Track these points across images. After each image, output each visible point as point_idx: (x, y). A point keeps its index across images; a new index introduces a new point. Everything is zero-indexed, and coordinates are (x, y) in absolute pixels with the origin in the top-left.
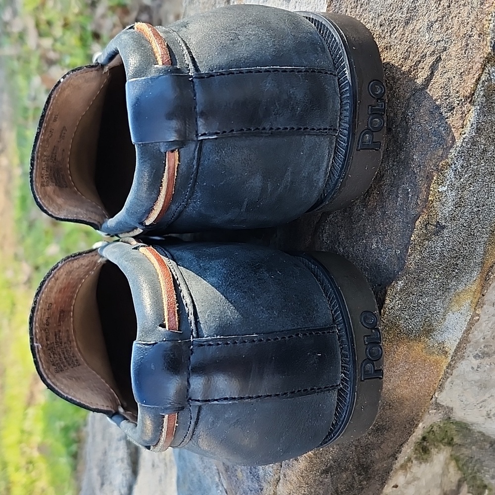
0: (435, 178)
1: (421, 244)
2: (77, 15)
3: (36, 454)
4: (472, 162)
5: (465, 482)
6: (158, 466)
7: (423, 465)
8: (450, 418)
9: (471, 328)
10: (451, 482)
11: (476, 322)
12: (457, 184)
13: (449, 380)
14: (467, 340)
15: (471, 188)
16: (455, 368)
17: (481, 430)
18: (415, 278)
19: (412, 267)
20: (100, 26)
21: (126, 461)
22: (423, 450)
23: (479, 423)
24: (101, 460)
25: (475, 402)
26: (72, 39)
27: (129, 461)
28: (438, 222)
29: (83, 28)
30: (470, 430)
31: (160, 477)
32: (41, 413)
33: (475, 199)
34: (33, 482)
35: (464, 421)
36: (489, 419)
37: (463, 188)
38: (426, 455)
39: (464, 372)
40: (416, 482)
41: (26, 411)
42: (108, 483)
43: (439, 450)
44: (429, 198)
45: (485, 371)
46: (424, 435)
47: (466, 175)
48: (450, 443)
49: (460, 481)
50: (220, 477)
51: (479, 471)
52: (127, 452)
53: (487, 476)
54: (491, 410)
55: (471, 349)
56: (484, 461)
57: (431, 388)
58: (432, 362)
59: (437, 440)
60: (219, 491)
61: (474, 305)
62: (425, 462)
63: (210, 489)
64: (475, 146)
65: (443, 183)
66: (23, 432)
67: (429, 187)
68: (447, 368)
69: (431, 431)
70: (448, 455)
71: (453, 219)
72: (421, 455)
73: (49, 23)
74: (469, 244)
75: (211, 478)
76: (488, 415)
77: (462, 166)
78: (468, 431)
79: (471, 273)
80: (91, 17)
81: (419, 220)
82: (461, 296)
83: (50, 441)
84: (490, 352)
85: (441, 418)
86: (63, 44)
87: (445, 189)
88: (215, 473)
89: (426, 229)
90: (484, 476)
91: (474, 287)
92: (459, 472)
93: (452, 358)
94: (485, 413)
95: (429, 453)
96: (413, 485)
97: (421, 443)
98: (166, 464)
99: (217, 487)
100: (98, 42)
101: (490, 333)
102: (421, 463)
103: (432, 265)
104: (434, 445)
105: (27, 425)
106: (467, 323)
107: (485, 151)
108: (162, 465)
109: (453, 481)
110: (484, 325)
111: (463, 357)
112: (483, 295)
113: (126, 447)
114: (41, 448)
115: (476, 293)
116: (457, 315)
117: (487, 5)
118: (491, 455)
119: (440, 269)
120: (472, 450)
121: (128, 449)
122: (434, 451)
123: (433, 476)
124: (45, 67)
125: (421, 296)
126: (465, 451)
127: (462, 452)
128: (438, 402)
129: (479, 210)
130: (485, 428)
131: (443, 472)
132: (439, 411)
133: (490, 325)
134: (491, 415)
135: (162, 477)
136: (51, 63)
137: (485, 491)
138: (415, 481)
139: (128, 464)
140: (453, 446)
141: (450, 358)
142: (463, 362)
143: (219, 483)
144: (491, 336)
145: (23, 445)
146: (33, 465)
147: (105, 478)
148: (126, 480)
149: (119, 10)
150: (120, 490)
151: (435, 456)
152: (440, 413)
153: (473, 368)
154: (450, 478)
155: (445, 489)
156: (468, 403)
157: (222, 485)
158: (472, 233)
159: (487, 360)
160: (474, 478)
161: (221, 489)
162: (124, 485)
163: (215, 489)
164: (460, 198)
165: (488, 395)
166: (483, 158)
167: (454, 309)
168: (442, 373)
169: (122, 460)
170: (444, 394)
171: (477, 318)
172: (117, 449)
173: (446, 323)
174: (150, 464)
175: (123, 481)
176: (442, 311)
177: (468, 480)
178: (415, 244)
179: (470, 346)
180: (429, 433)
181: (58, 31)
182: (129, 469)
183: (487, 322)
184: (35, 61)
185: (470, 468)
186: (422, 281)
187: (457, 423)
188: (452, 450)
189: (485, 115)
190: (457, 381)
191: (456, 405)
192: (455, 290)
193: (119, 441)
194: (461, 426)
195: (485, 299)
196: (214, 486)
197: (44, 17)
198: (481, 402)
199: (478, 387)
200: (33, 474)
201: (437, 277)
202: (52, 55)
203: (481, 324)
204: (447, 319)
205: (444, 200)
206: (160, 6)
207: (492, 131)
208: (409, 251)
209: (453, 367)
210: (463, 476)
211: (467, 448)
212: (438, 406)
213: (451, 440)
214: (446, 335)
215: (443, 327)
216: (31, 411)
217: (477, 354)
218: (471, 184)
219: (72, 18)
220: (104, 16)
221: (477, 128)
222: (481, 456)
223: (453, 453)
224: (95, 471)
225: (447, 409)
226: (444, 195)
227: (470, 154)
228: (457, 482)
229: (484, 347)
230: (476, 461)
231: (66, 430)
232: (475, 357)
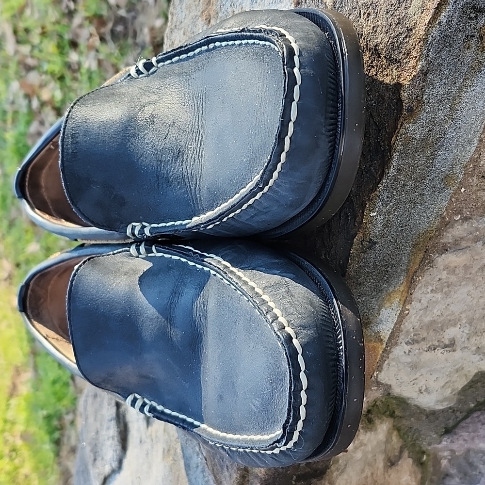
0: (367, 206)
1: (358, 256)
2: (54, 23)
3: (19, 443)
4: (395, 193)
5: (406, 449)
6: (145, 442)
7: (368, 434)
8: (389, 394)
9: (403, 320)
10: (395, 448)
11: (407, 315)
12: (385, 210)
13: (386, 362)
14: (399, 330)
15: (396, 213)
16: (391, 353)
17: (416, 404)
18: (354, 282)
19: (352, 274)
20: (77, 35)
21: (116, 439)
22: (368, 421)
23: (413, 397)
24: (93, 439)
25: (408, 380)
26: (50, 46)
27: (119, 438)
28: (371, 239)
29: (61, 36)
30: (408, 404)
31: (147, 451)
32: (23, 403)
33: (399, 221)
34: (16, 469)
35: (401, 396)
36: (421, 394)
37: (389, 213)
38: (371, 425)
39: (398, 356)
40: (363, 448)
41: (9, 402)
42: (100, 458)
43: (382, 421)
44: (364, 221)
45: (415, 355)
46: (370, 408)
47: (391, 204)
48: (392, 415)
49: (401, 448)
50: (200, 447)
51: (417, 439)
52: (117, 431)
53: (424, 443)
54: (422, 387)
55: (403, 337)
56: (421, 431)
57: (371, 369)
58: (370, 348)
59: (380, 413)
60: (199, 459)
61: (402, 302)
62: (370, 431)
63: (191, 458)
64: (397, 182)
65: (373, 209)
66: (6, 421)
67: (363, 212)
68: (383, 352)
69: (375, 405)
70: (391, 426)
71: (382, 236)
72: (367, 425)
73: (27, 31)
74: (396, 255)
75: (192, 448)
76: (420, 390)
77: (388, 197)
78: (406, 405)
79: (399, 278)
80: (69, 26)
81: (356, 238)
82: (392, 295)
83: (33, 429)
84: (419, 340)
85: (381, 394)
86: (41, 51)
87: (375, 214)
88: (196, 444)
89: (362, 244)
90: (422, 443)
91: (402, 288)
92: (401, 440)
93: (386, 344)
94: (417, 390)
95: (373, 424)
96: (361, 450)
97: (366, 415)
98: (152, 440)
99: (198, 455)
100: (75, 51)
101: (418, 323)
102: (366, 432)
103: (368, 272)
104: (378, 417)
105: (10, 415)
106: (397, 316)
107: (405, 185)
108: (148, 441)
109: (396, 448)
110: (413, 317)
111: (396, 344)
112: (411, 294)
113: (116, 426)
114: (24, 437)
115: (404, 293)
116: (389, 310)
117: (402, 79)
118: (427, 425)
119: (374, 275)
120: (411, 421)
121: (118, 428)
122: (377, 422)
123: (378, 443)
124: (23, 73)
125: (359, 296)
126: (405, 423)
127: (403, 423)
128: (378, 380)
129: (403, 230)
130: (418, 401)
131: (387, 440)
132: (380, 388)
133: (418, 318)
134: (422, 391)
135: (149, 452)
136: (29, 69)
137: (424, 457)
138: (362, 446)
139: (118, 441)
140: (395, 418)
141: (385, 344)
142: (397, 348)
143: (199, 452)
144: (419, 326)
145: (6, 434)
146: (16, 453)
147: (97, 454)
148: (117, 455)
149: (95, 21)
150: (111, 464)
151: (378, 426)
152: (381, 389)
153: (405, 352)
154: (393, 446)
155: (389, 455)
156: (403, 381)
157: (202, 454)
158: (398, 247)
159: (416, 346)
160: (414, 445)
161: (201, 457)
162: (115, 460)
163: (196, 457)
164: (387, 221)
165: (418, 374)
166: (404, 191)
167: (386, 306)
168: (379, 356)
169: (113, 438)
170: (383, 373)
171: (407, 312)
172: (108, 428)
173: (380, 317)
174: (138, 441)
175: (114, 456)
176: (377, 307)
177: (408, 447)
178: (354, 256)
179: (402, 334)
180: (373, 406)
181: (36, 39)
182: (119, 445)
183: (415, 315)
184: (13, 67)
185: (410, 437)
186: (360, 284)
187: (396, 398)
188: (394, 422)
189: (403, 159)
190: (393, 363)
191: (393, 382)
192: (386, 291)
193: (110, 421)
194: (400, 401)
195: (413, 297)
196: (195, 455)
197: (22, 25)
198: (414, 380)
199: (410, 367)
200: (17, 461)
201: (372, 281)
202: (30, 62)
203: (410, 317)
204: (381, 313)
205: (375, 222)
206: (134, 18)
207: (409, 171)
208: (349, 261)
209: (389, 351)
210: (404, 443)
211: (406, 419)
212: (378, 384)
213: (393, 413)
214: (380, 326)
215: (378, 320)
216: (13, 402)
217: (408, 341)
218: (395, 210)
219: (49, 28)
220: (81, 26)
221: (398, 169)
222: (419, 426)
223: (395, 423)
224: (88, 449)
225: (386, 387)
226: (374, 219)
227: (393, 188)
228: (399, 449)
229: (414, 335)
230: (415, 430)
231: (48, 418)
232: (406, 343)
